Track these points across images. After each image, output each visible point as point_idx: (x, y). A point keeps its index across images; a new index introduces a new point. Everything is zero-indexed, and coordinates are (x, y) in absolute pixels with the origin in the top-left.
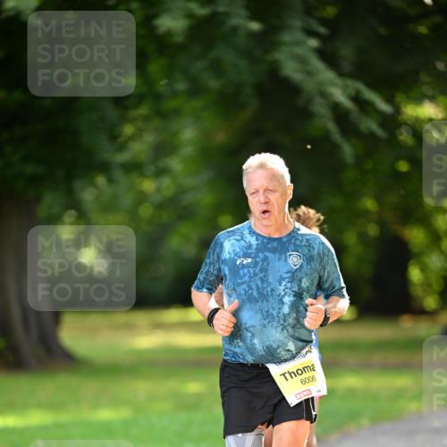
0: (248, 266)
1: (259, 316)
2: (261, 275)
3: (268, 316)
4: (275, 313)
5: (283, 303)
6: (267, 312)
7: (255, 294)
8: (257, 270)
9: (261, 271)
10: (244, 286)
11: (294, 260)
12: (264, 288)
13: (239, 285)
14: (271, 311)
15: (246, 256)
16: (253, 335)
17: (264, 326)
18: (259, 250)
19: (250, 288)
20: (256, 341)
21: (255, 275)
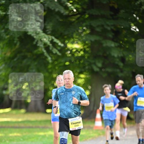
0: (63, 95)
1: (65, 106)
2: (66, 97)
3: (67, 106)
4: (69, 105)
5: (71, 103)
6: (67, 105)
7: (64, 101)
8: (65, 96)
9: (66, 96)
10: (62, 100)
11: (73, 93)
12: (66, 100)
13: (61, 99)
14: (68, 105)
15: (62, 93)
16: (64, 111)
17: (66, 109)
18: (65, 91)
19: (63, 100)
20: (65, 112)
21: (64, 97)
